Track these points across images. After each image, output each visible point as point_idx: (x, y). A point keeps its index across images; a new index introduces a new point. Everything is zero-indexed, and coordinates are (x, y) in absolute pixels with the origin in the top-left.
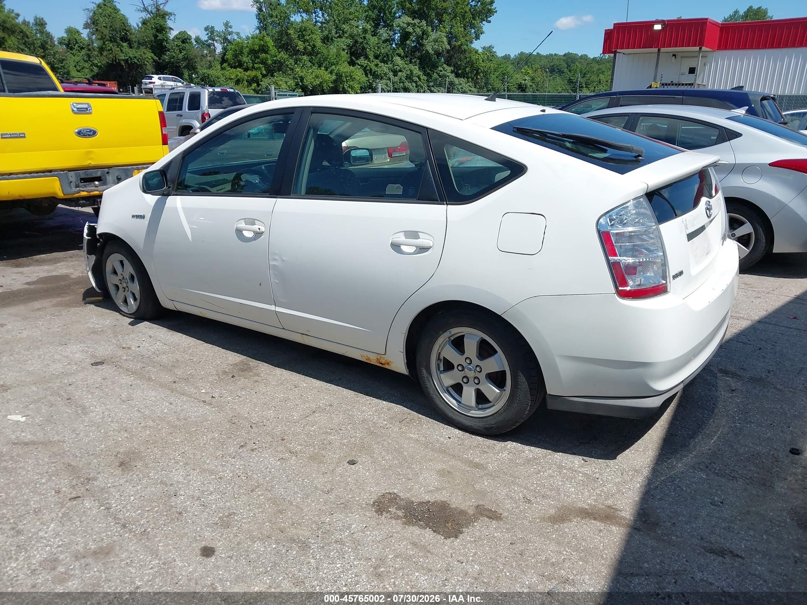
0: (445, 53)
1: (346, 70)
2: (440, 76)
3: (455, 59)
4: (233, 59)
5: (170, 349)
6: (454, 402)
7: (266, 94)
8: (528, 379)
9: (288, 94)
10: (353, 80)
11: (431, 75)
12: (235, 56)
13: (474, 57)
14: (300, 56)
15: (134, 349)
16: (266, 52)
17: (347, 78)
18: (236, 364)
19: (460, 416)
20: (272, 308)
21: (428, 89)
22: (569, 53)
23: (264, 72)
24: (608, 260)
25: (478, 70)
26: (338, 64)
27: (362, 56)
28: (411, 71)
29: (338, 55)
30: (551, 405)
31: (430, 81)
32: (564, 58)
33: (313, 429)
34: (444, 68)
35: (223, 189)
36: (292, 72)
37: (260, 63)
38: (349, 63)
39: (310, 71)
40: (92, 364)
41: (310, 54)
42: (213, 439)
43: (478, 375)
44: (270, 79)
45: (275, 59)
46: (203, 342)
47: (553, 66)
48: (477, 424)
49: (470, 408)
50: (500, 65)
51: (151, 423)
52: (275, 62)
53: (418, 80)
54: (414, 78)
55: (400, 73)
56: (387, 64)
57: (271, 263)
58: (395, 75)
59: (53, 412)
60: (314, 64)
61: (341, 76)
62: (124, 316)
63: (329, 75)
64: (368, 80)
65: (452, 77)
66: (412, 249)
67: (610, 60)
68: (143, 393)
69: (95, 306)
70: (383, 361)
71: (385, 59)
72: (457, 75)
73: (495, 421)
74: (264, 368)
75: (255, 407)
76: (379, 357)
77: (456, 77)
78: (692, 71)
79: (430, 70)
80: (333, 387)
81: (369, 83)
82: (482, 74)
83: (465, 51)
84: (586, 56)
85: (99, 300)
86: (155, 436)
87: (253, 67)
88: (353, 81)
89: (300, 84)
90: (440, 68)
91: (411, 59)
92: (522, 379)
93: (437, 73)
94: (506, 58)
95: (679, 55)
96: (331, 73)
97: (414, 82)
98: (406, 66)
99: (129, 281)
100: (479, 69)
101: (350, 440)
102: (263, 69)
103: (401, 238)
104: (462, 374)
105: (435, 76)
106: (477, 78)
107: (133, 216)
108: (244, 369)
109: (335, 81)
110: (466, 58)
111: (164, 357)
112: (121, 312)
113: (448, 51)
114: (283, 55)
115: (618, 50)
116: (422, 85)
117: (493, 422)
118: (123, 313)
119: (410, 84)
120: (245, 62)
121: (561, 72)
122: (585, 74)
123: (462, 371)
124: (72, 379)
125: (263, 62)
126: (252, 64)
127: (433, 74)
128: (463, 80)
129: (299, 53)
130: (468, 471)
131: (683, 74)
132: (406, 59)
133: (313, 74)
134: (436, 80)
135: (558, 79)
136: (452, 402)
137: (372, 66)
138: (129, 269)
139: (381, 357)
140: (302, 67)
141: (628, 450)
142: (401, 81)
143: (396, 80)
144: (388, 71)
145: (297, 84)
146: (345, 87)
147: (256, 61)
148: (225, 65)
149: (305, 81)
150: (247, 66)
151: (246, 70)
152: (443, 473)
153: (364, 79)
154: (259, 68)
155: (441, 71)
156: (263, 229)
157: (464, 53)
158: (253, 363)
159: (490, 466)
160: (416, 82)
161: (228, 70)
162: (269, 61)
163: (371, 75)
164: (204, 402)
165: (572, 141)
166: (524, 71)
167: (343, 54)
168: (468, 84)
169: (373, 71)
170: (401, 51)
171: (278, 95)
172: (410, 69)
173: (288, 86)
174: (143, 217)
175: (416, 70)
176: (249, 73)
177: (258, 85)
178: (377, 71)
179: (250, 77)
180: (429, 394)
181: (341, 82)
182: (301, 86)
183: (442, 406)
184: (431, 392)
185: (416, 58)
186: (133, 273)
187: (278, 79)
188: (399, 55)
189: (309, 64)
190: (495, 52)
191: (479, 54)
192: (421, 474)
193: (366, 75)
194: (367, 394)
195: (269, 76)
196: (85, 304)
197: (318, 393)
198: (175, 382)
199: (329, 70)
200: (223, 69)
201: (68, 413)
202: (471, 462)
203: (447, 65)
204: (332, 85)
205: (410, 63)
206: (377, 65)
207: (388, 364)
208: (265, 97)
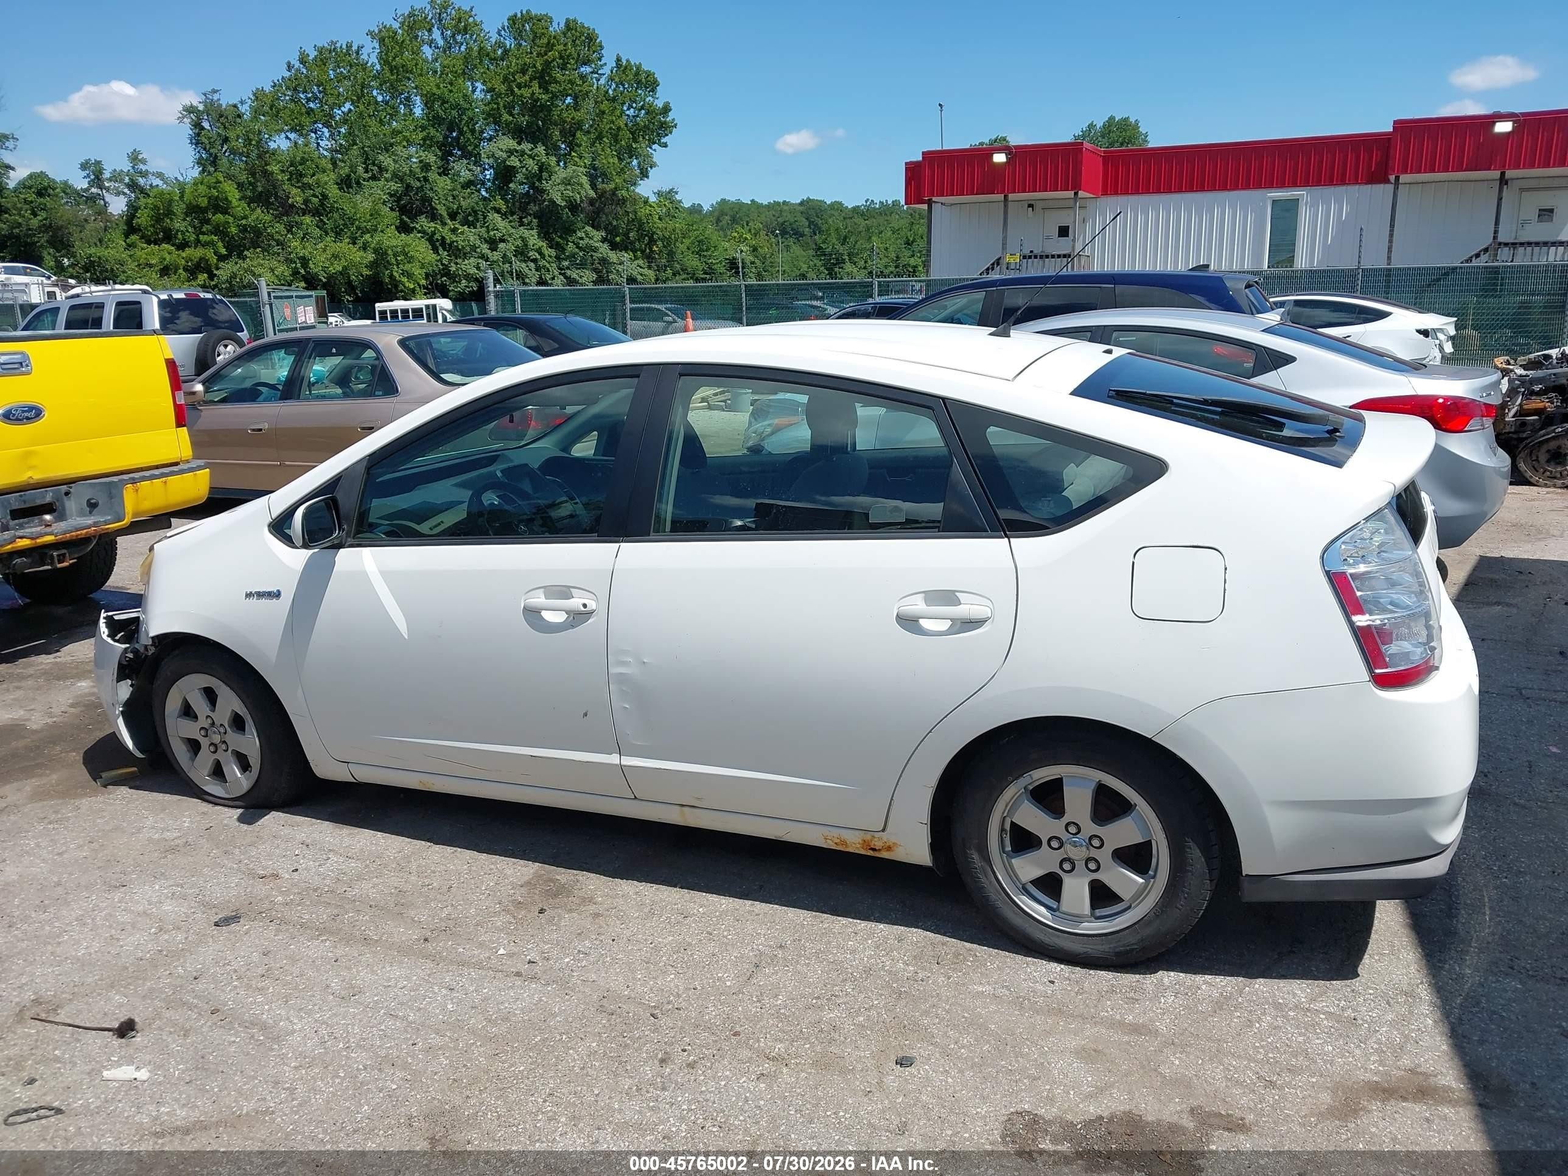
0: (586, 205)
1: (394, 242)
2: (580, 249)
3: (607, 215)
4: (151, 226)
5: (367, 866)
6: (1042, 909)
7: (249, 295)
8: (1206, 851)
9: (294, 294)
10: (410, 260)
11: (562, 248)
12: (158, 219)
13: (643, 212)
14: (296, 217)
15: (287, 876)
16: (225, 212)
17: (399, 258)
18: (528, 883)
19: (1058, 937)
20: (614, 759)
21: (560, 274)
22: (809, 200)
23: (223, 251)
24: (1351, 624)
25: (652, 235)
26: (376, 230)
27: (423, 214)
28: (523, 239)
29: (375, 214)
30: (1250, 895)
31: (563, 259)
32: (801, 208)
33: (779, 1002)
34: (587, 234)
35: (439, 524)
36: (283, 249)
37: (212, 233)
38: (397, 228)
39: (321, 245)
40: (217, 924)
41: (316, 213)
42: (592, 1054)
43: (1094, 853)
44: (236, 263)
45: (244, 222)
46: (429, 844)
47: (782, 224)
48: (1100, 947)
49: (1078, 919)
50: (692, 225)
51: (435, 1040)
52: (244, 229)
53: (539, 257)
54: (531, 253)
55: (501, 245)
56: (475, 228)
57: (613, 670)
58: (493, 249)
59: (201, 1047)
60: (327, 234)
61: (386, 253)
62: (217, 804)
63: (362, 253)
64: (440, 260)
65: (604, 249)
66: (944, 625)
67: (884, 211)
68: (373, 972)
69: (130, 788)
70: (878, 844)
71: (471, 219)
72: (614, 246)
73: (1139, 937)
74: (592, 883)
75: (633, 972)
76: (868, 837)
77: (611, 250)
78: (1064, 232)
79: (561, 237)
80: (760, 907)
81: (442, 264)
82: (660, 243)
83: (624, 201)
84: (840, 204)
85: (132, 773)
86: (465, 1066)
87: (198, 241)
88: (409, 262)
89: (302, 271)
90: (579, 234)
91: (521, 218)
92: (1195, 853)
93: (573, 242)
94: (696, 210)
95: (1039, 206)
96: (364, 248)
97: (532, 261)
98: (513, 231)
99: (228, 729)
100: (654, 233)
101: (869, 1016)
102: (220, 244)
103: (917, 605)
104: (1059, 855)
105: (571, 248)
106: (651, 251)
107: (249, 595)
108: (557, 892)
109: (373, 265)
110: (627, 213)
111: (365, 886)
112: (207, 797)
113: (592, 202)
114: (259, 216)
115: (934, 199)
116: (548, 265)
117: (1132, 939)
118: (211, 798)
119: (524, 265)
120: (178, 231)
121: (798, 235)
122: (845, 238)
123: (1059, 848)
124: (192, 965)
125: (220, 231)
126: (194, 236)
127: (567, 245)
128: (626, 256)
129: (295, 210)
130: (1128, 1043)
131: (1048, 238)
132: (511, 218)
133: (328, 252)
134: (573, 255)
135: (797, 250)
136: (1040, 912)
137: (445, 232)
138: (230, 702)
139: (873, 837)
140: (303, 238)
141: (1366, 956)
142: (505, 259)
143: (495, 258)
144: (478, 243)
145: (296, 273)
146: (395, 274)
147: (204, 229)
148: (134, 238)
149: (312, 266)
150: (184, 239)
151: (182, 246)
152: (1089, 1055)
153: (432, 257)
154: (211, 244)
155: (581, 239)
156: (592, 605)
157: (623, 203)
158: (564, 875)
159: (1161, 1027)
160: (535, 261)
161: (142, 249)
162: (233, 229)
163: (444, 249)
164: (518, 974)
165: (1220, 409)
166: (736, 234)
167: (386, 210)
168: (636, 262)
169: (448, 241)
170: (500, 203)
171: (275, 297)
172: (521, 237)
173: (277, 276)
174: (278, 595)
175: (533, 238)
176: (188, 252)
177: (212, 276)
178: (457, 242)
179: (192, 260)
180: (986, 899)
181: (385, 266)
182: (303, 276)
183: (1018, 921)
184: (993, 896)
185: (530, 215)
186: (242, 710)
187: (255, 263)
188: (498, 211)
189: (317, 232)
190: (680, 201)
191: (651, 206)
192: (1050, 1065)
193: (435, 250)
194: (835, 912)
195: (234, 259)
196: (105, 786)
197: (738, 925)
198: (426, 940)
199: (360, 243)
200: (130, 246)
201: (236, 1045)
202: (1121, 1024)
203: (593, 227)
204: (368, 273)
205: (520, 226)
206: (454, 231)
207: (889, 848)
208: (246, 302)
